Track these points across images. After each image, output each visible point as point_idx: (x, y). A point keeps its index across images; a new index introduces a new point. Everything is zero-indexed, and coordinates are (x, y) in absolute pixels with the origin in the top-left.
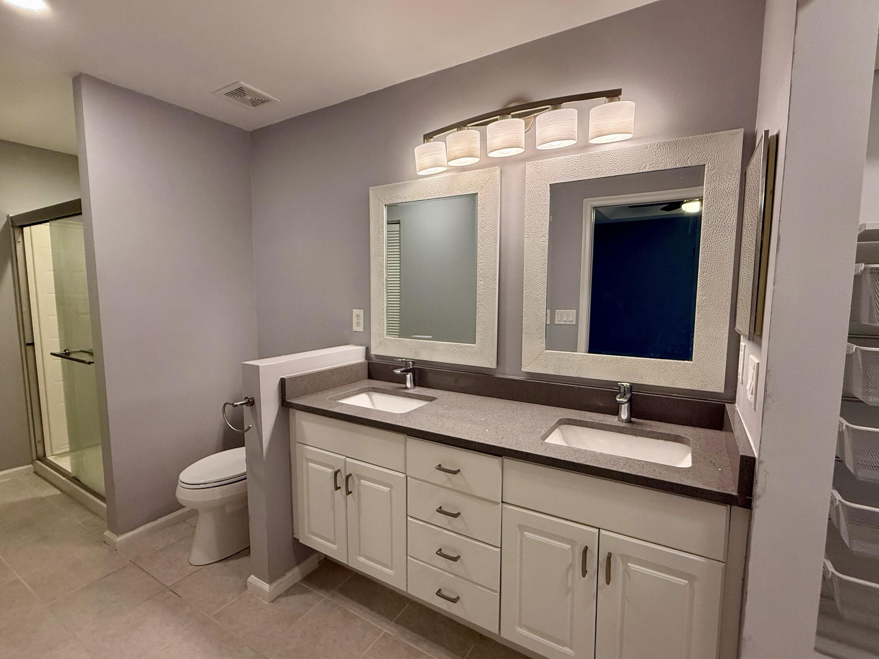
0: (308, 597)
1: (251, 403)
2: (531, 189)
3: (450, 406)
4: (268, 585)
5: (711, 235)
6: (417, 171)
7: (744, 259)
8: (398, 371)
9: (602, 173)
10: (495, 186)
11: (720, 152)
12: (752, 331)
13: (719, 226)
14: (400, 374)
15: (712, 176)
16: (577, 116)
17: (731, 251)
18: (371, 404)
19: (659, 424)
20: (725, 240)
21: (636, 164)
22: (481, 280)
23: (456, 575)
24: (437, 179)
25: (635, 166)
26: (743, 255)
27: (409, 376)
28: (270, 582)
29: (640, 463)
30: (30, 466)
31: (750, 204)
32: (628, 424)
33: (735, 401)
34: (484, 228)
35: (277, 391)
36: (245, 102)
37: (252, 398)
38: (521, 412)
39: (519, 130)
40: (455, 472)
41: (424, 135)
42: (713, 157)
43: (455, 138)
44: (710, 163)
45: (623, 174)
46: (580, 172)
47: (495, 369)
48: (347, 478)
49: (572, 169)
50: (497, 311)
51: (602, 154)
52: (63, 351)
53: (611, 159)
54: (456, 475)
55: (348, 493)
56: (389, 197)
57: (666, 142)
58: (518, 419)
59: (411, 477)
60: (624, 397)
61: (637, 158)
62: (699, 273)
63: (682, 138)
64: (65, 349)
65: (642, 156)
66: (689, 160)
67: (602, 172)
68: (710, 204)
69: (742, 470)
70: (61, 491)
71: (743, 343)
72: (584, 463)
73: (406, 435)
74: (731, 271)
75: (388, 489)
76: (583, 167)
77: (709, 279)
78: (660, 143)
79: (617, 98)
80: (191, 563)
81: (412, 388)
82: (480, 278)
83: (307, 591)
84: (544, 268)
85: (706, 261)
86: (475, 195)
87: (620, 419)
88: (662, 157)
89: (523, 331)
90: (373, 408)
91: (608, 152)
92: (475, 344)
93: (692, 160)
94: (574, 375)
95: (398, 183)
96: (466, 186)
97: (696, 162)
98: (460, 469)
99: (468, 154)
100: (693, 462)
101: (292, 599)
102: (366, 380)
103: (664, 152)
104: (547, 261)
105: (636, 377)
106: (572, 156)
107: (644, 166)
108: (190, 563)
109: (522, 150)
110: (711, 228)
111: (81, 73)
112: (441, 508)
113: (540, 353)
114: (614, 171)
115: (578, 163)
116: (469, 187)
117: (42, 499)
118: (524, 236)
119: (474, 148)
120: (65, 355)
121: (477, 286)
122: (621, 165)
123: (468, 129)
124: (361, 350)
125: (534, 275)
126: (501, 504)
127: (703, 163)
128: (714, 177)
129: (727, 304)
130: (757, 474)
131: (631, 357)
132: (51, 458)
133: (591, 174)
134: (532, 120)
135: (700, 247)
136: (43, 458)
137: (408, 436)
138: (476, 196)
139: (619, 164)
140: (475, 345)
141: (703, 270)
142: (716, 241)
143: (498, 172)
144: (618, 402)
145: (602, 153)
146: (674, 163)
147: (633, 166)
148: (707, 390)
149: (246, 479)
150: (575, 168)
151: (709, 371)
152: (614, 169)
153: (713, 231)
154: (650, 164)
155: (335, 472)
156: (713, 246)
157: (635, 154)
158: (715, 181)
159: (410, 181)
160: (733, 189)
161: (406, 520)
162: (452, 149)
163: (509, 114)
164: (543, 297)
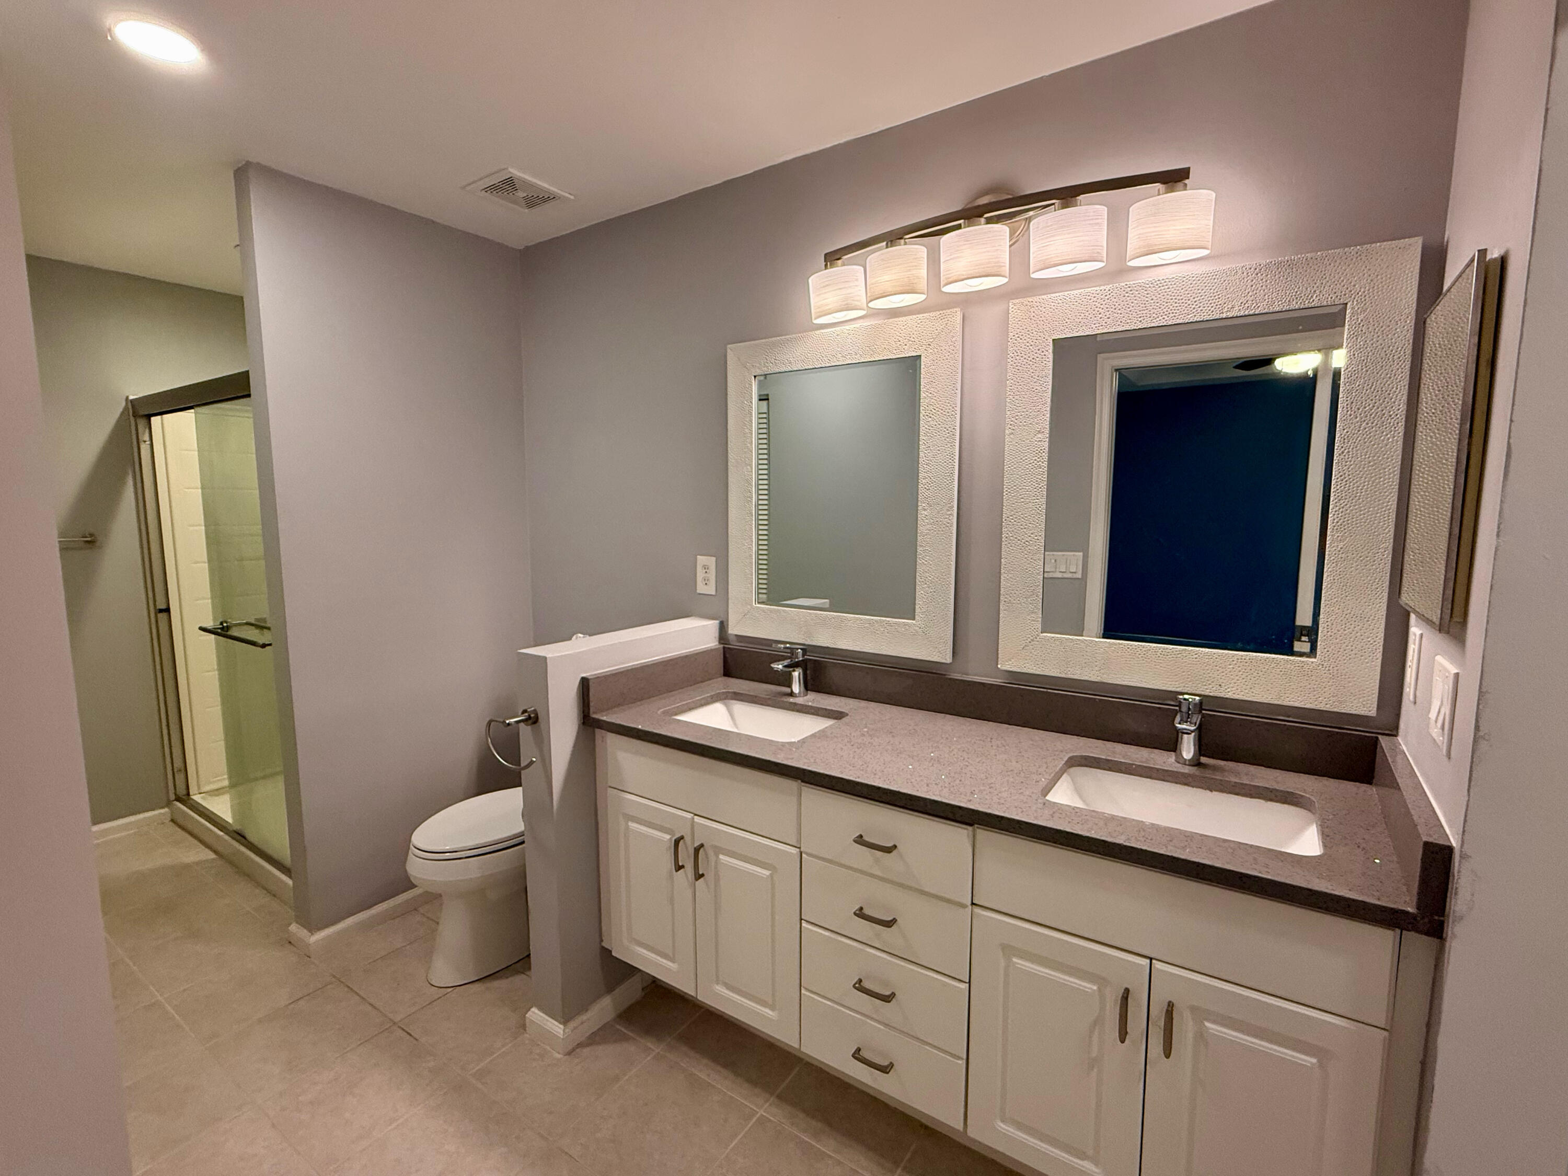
0: (630, 1048)
1: (533, 719)
2: (1019, 348)
3: (873, 730)
4: (562, 1026)
5: (1356, 432)
6: (813, 318)
7: (1418, 475)
8: (779, 666)
9: (1150, 319)
10: (952, 343)
11: (1376, 280)
12: (1447, 617)
13: (1371, 415)
14: (782, 670)
15: (1359, 324)
16: (1106, 217)
17: (1394, 461)
18: (731, 723)
19: (1252, 769)
20: (1383, 441)
21: (1215, 303)
22: (926, 508)
23: (886, 1025)
24: (847, 332)
25: (1212, 307)
26: (1418, 468)
27: (796, 674)
28: (565, 1022)
29: (1226, 844)
30: (166, 810)
31: (1432, 375)
32: (1196, 768)
33: (1397, 733)
34: (932, 416)
35: (576, 697)
36: (515, 202)
37: (535, 712)
38: (999, 743)
39: (1000, 245)
40: (889, 850)
41: (826, 255)
42: (1362, 290)
43: (883, 260)
44: (1355, 300)
45: (1189, 321)
46: (1109, 318)
47: (950, 663)
48: (697, 850)
49: (1094, 312)
50: (953, 563)
51: (1152, 286)
52: (219, 623)
53: (1168, 295)
54: (891, 854)
55: (699, 876)
56: (762, 361)
57: (1273, 262)
58: (996, 755)
59: (807, 854)
60: (1189, 720)
61: (1217, 292)
62: (1331, 500)
63: (1303, 256)
64: (221, 620)
65: (1226, 289)
66: (1315, 295)
67: (1150, 317)
68: (1355, 374)
69: (1426, 869)
70: (215, 852)
71: (1416, 630)
72: (1125, 844)
73: (800, 781)
74: (1393, 497)
75: (767, 873)
76: (1115, 309)
77: (1352, 510)
78: (1260, 265)
79: (1180, 184)
80: (431, 983)
81: (802, 695)
82: (924, 505)
83: (624, 1038)
84: (1040, 488)
85: (1345, 478)
86: (917, 359)
87: (1180, 760)
88: (1264, 290)
89: (1001, 599)
90: (735, 730)
91: (1163, 281)
92: (914, 619)
93: (1321, 296)
94: (1093, 679)
95: (778, 338)
96: (900, 343)
97: (1329, 299)
98: (897, 845)
99: (908, 288)
100: (1325, 846)
101: (600, 1050)
102: (720, 679)
103: (1268, 282)
104: (1046, 476)
105: (1210, 684)
106: (1095, 289)
107: (1229, 306)
108: (429, 983)
109: (1005, 280)
110: (1356, 418)
111: (248, 162)
112: (861, 909)
113: (1032, 638)
114: (1173, 315)
115: (1105, 302)
116: (906, 345)
117: (187, 867)
118: (1005, 432)
119: (917, 277)
120: (222, 631)
121: (919, 519)
122: (1186, 305)
123: (906, 243)
124: (712, 626)
125: (1022, 500)
126: (970, 907)
127: (1342, 300)
128: (1363, 326)
129: (1385, 556)
130: (1456, 878)
131: (1201, 649)
132: (197, 798)
133: (1129, 321)
134: (1021, 225)
135: (1335, 453)
136: (185, 798)
137: (803, 784)
138: (918, 361)
139: (1183, 303)
140: (914, 622)
141: (1339, 494)
142: (1365, 443)
143: (959, 318)
144: (1179, 729)
145: (1152, 284)
146: (1287, 301)
147: (1208, 307)
148: (1343, 711)
149: (523, 842)
150: (1100, 310)
151: (1349, 678)
152: (1173, 311)
153: (1359, 424)
154: (1242, 303)
155: (675, 840)
156: (1359, 452)
157: (1213, 284)
158: (1365, 333)
159: (800, 335)
160: (1400, 349)
161: (799, 926)
162: (878, 279)
163: (981, 216)
164: (1038, 539)
